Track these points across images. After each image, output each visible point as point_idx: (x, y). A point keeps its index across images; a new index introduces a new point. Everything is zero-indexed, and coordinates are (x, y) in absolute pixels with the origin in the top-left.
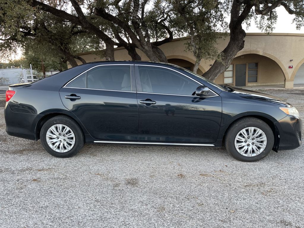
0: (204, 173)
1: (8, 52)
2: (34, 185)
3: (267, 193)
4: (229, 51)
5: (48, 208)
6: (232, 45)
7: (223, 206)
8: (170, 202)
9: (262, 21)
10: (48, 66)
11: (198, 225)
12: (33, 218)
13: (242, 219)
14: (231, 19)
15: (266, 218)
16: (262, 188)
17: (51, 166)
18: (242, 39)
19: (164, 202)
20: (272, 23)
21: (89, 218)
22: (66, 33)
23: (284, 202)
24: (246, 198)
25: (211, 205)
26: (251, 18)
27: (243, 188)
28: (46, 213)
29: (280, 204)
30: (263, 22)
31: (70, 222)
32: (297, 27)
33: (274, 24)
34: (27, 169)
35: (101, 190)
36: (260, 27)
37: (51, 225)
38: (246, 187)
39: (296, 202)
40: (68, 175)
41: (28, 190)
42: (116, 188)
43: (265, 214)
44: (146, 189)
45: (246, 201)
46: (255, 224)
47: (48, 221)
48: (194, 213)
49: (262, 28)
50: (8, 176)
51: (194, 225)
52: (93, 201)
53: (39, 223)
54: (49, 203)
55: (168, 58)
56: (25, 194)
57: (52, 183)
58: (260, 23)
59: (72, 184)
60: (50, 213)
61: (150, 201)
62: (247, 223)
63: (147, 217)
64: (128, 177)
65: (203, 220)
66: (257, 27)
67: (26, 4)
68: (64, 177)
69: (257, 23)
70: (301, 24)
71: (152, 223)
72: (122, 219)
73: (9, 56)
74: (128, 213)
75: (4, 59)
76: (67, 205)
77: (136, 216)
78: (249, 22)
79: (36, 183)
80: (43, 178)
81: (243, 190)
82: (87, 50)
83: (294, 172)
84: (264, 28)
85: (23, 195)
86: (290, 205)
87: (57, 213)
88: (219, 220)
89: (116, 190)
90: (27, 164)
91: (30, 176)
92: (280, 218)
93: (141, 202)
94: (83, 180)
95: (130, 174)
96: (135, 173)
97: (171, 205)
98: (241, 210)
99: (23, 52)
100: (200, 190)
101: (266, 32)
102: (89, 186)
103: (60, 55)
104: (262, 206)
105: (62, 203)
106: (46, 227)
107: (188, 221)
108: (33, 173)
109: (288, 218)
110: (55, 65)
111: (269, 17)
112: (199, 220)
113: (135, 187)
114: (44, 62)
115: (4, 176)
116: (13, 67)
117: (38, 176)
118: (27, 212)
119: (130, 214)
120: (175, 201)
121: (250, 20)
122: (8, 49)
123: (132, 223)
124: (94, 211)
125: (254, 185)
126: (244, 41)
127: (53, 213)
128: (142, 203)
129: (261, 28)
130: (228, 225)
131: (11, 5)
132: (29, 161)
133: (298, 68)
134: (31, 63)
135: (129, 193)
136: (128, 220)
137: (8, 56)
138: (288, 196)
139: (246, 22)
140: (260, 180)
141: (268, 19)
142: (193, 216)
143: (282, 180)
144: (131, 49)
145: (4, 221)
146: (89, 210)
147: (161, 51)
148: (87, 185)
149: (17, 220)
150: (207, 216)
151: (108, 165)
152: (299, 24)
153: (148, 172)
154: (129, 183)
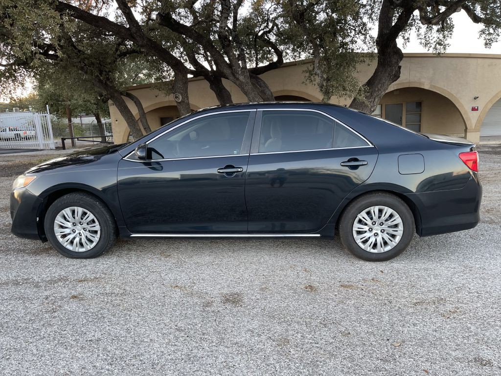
0: (346, 283)
1: (10, 85)
2: (74, 305)
3: (450, 314)
4: (375, 84)
5: (100, 342)
6: (381, 73)
7: (381, 335)
8: (297, 330)
9: (429, 34)
10: (77, 108)
11: (345, 367)
12: (78, 359)
13: (413, 356)
14: (379, 31)
15: (450, 355)
16: (441, 307)
17: (99, 274)
18: (397, 63)
19: (287, 330)
20: (444, 37)
21: (170, 357)
22: (107, 53)
23: (477, 328)
24: (417, 322)
25: (363, 335)
26: (411, 29)
27: (411, 307)
28: (99, 350)
29: (471, 332)
30: (430, 36)
31: (139, 364)
32: (486, 44)
33: (449, 39)
34: (60, 280)
35: (184, 312)
36: (426, 43)
37: (108, 370)
38: (415, 305)
39: (497, 328)
40: (128, 288)
41: (66, 313)
42: (207, 309)
43: (450, 348)
44: (255, 310)
45: (418, 327)
46: (434, 364)
47: (103, 362)
48: (336, 347)
49: (428, 45)
50: (30, 292)
51: (338, 366)
52: (172, 330)
53: (90, 366)
54: (102, 335)
55: (275, 95)
56: (61, 320)
57: (103, 301)
58: (425, 37)
59: (136, 303)
60: (105, 349)
61: (264, 330)
62: (422, 362)
63: (261, 355)
64: (225, 291)
65: (351, 359)
66: (421, 43)
67: (49, 8)
68: (122, 291)
69: (421, 37)
70: (493, 39)
71: (271, 364)
72: (221, 358)
73: (13, 91)
74: (230, 349)
75: (5, 98)
76: (132, 338)
77: (244, 353)
78: (407, 35)
79: (76, 302)
80: (88, 293)
81: (411, 310)
82: (140, 82)
83: (490, 280)
84: (431, 45)
85: (58, 322)
86: (487, 334)
87: (116, 349)
88: (378, 359)
89: (208, 312)
90: (58, 270)
91: (65, 290)
92: (472, 354)
93: (249, 330)
94: (153, 296)
95: (228, 286)
96: (236, 284)
97: (299, 336)
98: (410, 341)
99: (35, 86)
100: (343, 311)
101: (434, 52)
102: (163, 306)
103: (96, 89)
104: (443, 336)
105: (123, 333)
106: (101, 372)
107: (328, 361)
108: (70, 286)
109: (486, 354)
110: (88, 107)
111: (439, 27)
112: (345, 359)
113: (238, 307)
114: (70, 101)
115: (23, 291)
116: (16, 110)
117: (79, 290)
118: (66, 349)
119: (234, 350)
120: (305, 328)
121: (409, 32)
122: (10, 81)
123: (239, 364)
124: (175, 345)
125: (429, 302)
126: (400, 67)
127: (109, 349)
128: (252, 332)
129: (426, 45)
130: (392, 366)
131: (24, 9)
132: (61, 266)
133: (487, 110)
134: (47, 104)
135: (229, 316)
136: (231, 361)
137: (10, 92)
138: (483, 319)
139: (402, 35)
140: (437, 293)
141: (438, 31)
142: (335, 353)
143: (472, 293)
144: (214, 80)
145: (31, 363)
146: (168, 344)
147: (264, 83)
148: (159, 304)
149: (52, 362)
150: (358, 353)
151: (190, 272)
152: (489, 40)
153: (256, 282)
154: (227, 300)
